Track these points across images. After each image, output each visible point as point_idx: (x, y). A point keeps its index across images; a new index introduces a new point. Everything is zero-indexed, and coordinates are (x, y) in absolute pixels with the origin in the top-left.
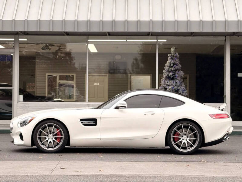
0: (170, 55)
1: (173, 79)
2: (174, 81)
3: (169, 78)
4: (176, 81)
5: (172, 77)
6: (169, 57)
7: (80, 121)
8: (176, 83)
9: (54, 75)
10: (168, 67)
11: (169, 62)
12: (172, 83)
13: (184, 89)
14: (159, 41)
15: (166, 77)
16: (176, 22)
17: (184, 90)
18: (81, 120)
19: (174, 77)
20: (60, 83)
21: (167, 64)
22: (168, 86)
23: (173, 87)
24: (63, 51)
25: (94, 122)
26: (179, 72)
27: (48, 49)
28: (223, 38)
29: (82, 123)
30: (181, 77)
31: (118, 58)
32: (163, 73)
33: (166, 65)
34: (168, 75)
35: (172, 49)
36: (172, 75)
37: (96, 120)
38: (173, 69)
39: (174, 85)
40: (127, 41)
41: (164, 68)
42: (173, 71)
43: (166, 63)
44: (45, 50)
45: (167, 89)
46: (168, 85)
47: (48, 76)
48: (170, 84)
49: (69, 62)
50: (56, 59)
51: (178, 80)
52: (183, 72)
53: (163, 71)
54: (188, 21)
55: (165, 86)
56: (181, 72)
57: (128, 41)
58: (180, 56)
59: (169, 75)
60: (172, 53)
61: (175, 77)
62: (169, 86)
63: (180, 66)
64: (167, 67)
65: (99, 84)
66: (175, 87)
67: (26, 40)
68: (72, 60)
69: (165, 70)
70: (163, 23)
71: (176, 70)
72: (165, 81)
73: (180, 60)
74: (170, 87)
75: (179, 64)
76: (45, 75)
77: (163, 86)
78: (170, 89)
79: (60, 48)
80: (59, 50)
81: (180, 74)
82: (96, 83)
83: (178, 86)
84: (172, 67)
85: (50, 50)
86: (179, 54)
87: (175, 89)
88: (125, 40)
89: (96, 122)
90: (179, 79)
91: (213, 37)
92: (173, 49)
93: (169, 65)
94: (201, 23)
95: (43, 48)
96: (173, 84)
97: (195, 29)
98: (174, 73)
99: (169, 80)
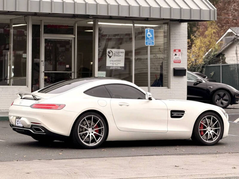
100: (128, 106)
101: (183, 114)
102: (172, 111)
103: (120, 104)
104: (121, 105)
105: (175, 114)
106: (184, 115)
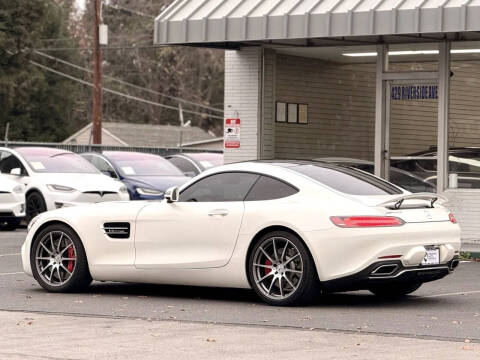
7: (102, 226)
18: (106, 225)
25: (125, 230)
29: (107, 230)
37: (127, 225)
89: (128, 231)
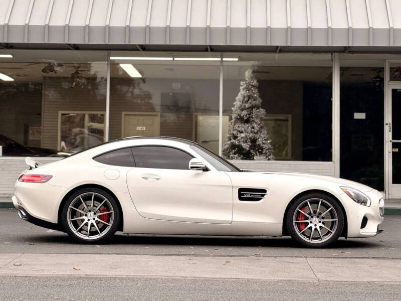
0: (244, 82)
1: (247, 121)
2: (249, 124)
3: (240, 119)
4: (253, 125)
5: (245, 118)
6: (242, 86)
8: (253, 128)
9: (72, 113)
10: (240, 102)
11: (242, 94)
12: (246, 129)
13: (266, 137)
14: (224, 59)
15: (237, 118)
16: (249, 31)
17: (265, 140)
19: (249, 118)
20: (91, 127)
21: (239, 97)
22: (239, 133)
23: (247, 134)
24: (84, 74)
26: (258, 110)
27: (52, 71)
28: (328, 56)
30: (261, 119)
31: (177, 86)
32: (232, 111)
33: (237, 98)
34: (239, 115)
35: (247, 72)
36: (246, 116)
38: (247, 105)
39: (250, 132)
40: (174, 59)
41: (234, 103)
42: (248, 108)
43: (237, 96)
44: (48, 73)
45: (237, 137)
46: (239, 131)
47: (63, 115)
48: (243, 129)
49: (92, 92)
50: (72, 88)
51: (256, 123)
52: (265, 110)
53: (233, 109)
54: (267, 28)
55: (234, 133)
56: (262, 110)
57: (176, 59)
58: (259, 85)
59: (242, 115)
60: (247, 79)
61: (251, 119)
62: (242, 132)
63: (259, 101)
64: (238, 103)
65: (145, 129)
66: (251, 135)
67: (10, 56)
68: (97, 89)
69: (236, 107)
70: (228, 31)
71: (252, 108)
72: (235, 125)
73: (259, 91)
74: (243, 135)
75: (258, 97)
76: (58, 113)
77: (232, 132)
78: (242, 138)
79: (79, 69)
80: (77, 72)
81: (259, 113)
82: (140, 127)
83: (256, 133)
84: (247, 102)
85: (55, 72)
86: (258, 82)
87: (250, 138)
88: (171, 59)
90: (258, 121)
91: (311, 53)
92: (249, 72)
93: (242, 99)
94: (289, 31)
95: (44, 69)
96: (248, 130)
97: (279, 42)
98: (249, 112)
99: (241, 123)
100: (158, 179)
101: (263, 195)
102: (241, 190)
103: (143, 176)
104: (146, 178)
105: (248, 195)
106: (265, 197)
